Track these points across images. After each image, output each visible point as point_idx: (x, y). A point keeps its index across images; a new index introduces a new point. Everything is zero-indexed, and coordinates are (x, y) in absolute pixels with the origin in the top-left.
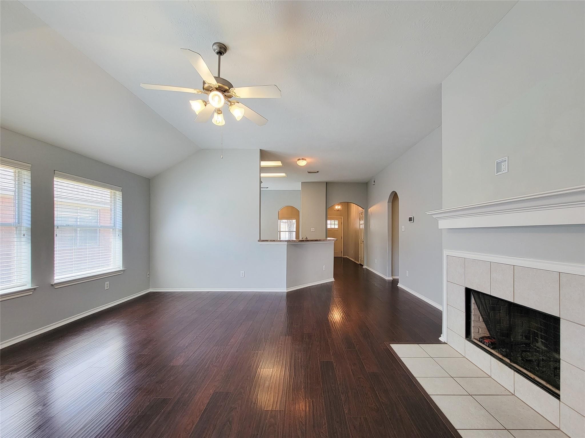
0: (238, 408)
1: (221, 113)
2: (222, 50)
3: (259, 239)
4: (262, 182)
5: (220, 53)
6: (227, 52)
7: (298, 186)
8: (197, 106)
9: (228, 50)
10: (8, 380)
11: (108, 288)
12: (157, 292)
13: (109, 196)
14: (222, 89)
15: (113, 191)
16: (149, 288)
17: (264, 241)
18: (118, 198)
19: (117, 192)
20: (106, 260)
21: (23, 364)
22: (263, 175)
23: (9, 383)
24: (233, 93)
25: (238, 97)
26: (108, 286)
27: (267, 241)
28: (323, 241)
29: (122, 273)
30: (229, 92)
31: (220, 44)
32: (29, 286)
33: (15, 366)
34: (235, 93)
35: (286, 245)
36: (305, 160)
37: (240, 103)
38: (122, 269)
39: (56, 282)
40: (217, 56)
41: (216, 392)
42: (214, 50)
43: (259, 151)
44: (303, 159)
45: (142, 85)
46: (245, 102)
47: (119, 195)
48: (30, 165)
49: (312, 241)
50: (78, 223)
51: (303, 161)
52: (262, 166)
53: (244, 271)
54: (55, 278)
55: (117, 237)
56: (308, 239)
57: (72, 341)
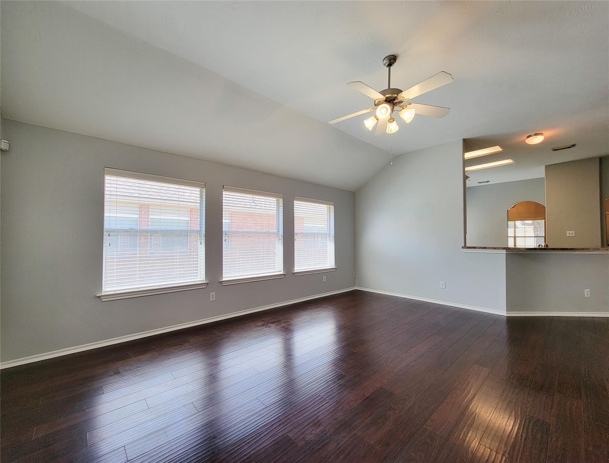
0: (397, 410)
1: (394, 121)
2: (392, 60)
3: (463, 246)
4: (469, 176)
5: (390, 65)
6: (397, 61)
7: (539, 172)
8: (369, 124)
9: (398, 57)
10: (269, 327)
11: (325, 281)
12: (361, 290)
13: (326, 210)
14: (391, 99)
15: (328, 206)
16: (355, 286)
17: (470, 248)
18: (331, 211)
19: (331, 206)
20: (325, 259)
21: (276, 320)
22: (467, 169)
23: (269, 328)
24: (402, 98)
25: (406, 99)
26: (325, 279)
27: (475, 248)
28: (580, 250)
29: (335, 270)
30: (398, 99)
31: (389, 57)
32: (282, 273)
33: (273, 320)
34: (403, 97)
35: (505, 254)
36: (541, 134)
37: (412, 104)
38: (334, 267)
39: (295, 271)
40: (388, 68)
41: (381, 388)
42: (385, 65)
43: (462, 141)
44: (536, 134)
45: (330, 122)
46: (417, 100)
47: (332, 208)
48: (282, 195)
49: (554, 249)
50: (316, 232)
51: (536, 138)
52: (467, 158)
53: (444, 282)
54: (295, 269)
55: (331, 242)
56: (549, 247)
57: (301, 313)
